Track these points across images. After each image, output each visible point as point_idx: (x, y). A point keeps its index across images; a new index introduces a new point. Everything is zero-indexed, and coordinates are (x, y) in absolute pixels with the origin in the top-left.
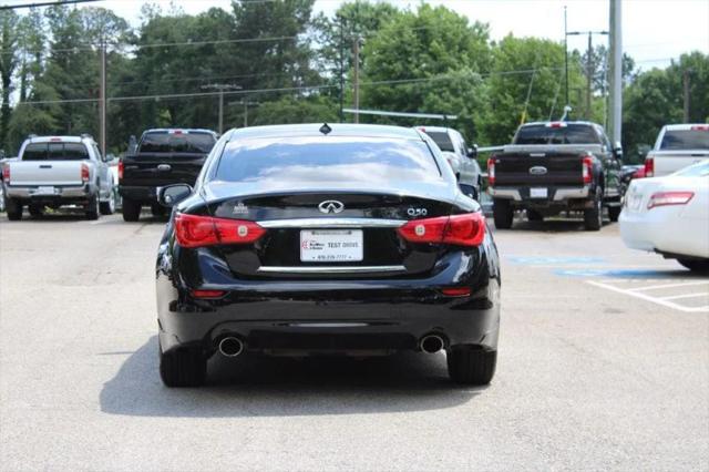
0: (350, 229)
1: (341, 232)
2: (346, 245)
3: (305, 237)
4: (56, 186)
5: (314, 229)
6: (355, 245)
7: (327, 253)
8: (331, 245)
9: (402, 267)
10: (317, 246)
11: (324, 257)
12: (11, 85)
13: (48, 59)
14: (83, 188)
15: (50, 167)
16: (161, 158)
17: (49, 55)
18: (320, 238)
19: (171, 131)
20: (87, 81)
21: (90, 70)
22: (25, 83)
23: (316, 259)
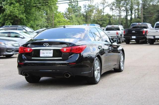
0: (50, 50)
1: (49, 50)
2: (50, 53)
3: (41, 51)
4: (111, 36)
5: (43, 50)
6: (51, 53)
7: (45, 55)
8: (46, 53)
9: (61, 58)
10: (44, 53)
11: (45, 56)
12: (132, 13)
13: (141, 7)
14: (117, 37)
15: (109, 32)
16: (133, 30)
17: (141, 6)
18: (45, 51)
19: (137, 24)
20: (149, 11)
21: (150, 9)
22: (135, 13)
23: (43, 56)
